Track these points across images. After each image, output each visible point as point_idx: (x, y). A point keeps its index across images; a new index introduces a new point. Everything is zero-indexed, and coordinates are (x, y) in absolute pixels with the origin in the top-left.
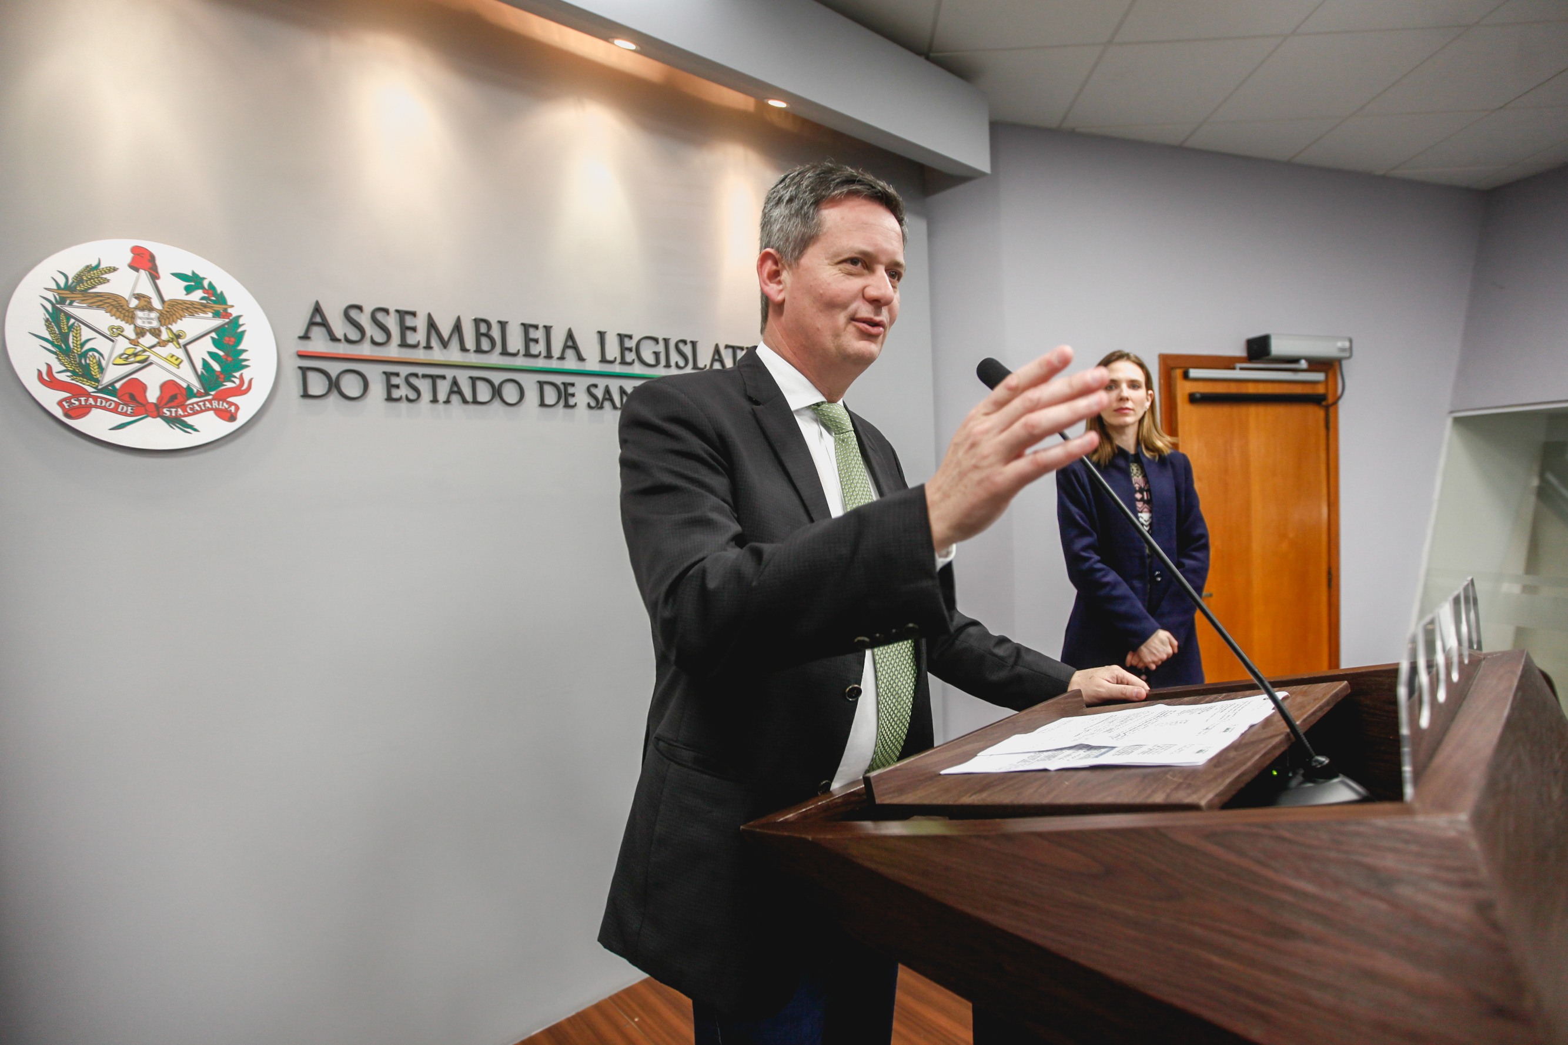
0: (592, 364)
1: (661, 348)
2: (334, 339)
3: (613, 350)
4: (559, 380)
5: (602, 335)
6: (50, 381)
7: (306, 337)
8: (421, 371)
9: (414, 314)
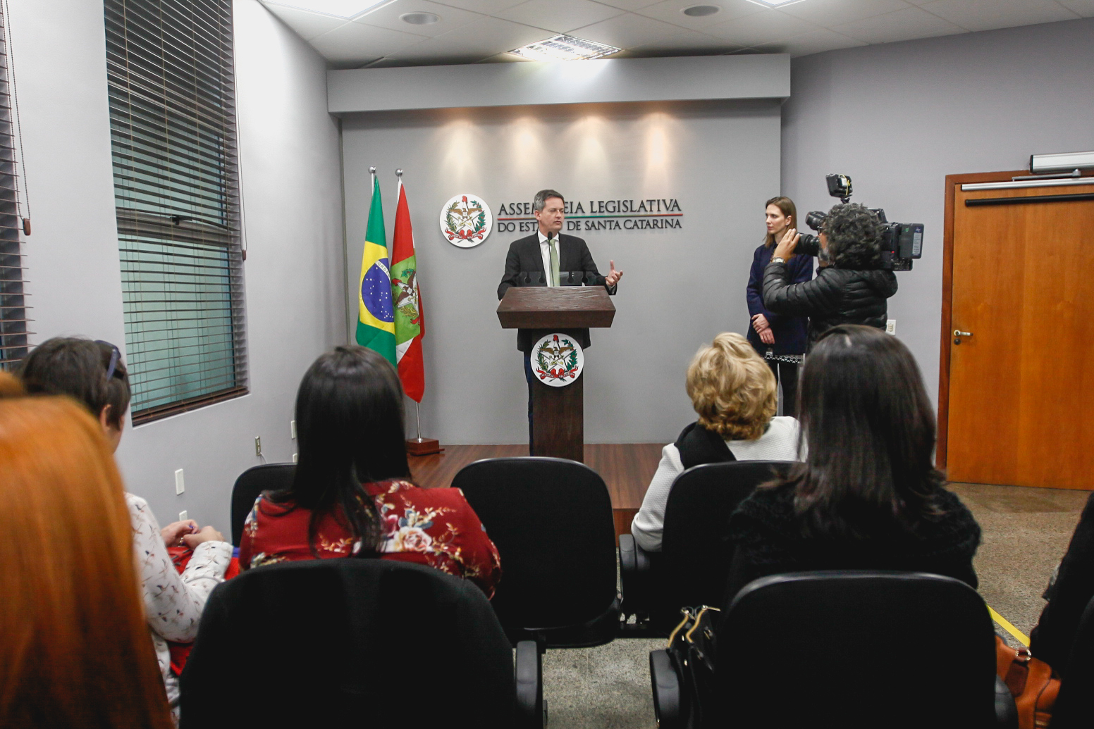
0: (588, 213)
1: (616, 205)
2: (507, 214)
3: (596, 208)
4: (575, 220)
5: (592, 203)
6: (448, 232)
7: (500, 214)
8: (530, 221)
9: (528, 204)
